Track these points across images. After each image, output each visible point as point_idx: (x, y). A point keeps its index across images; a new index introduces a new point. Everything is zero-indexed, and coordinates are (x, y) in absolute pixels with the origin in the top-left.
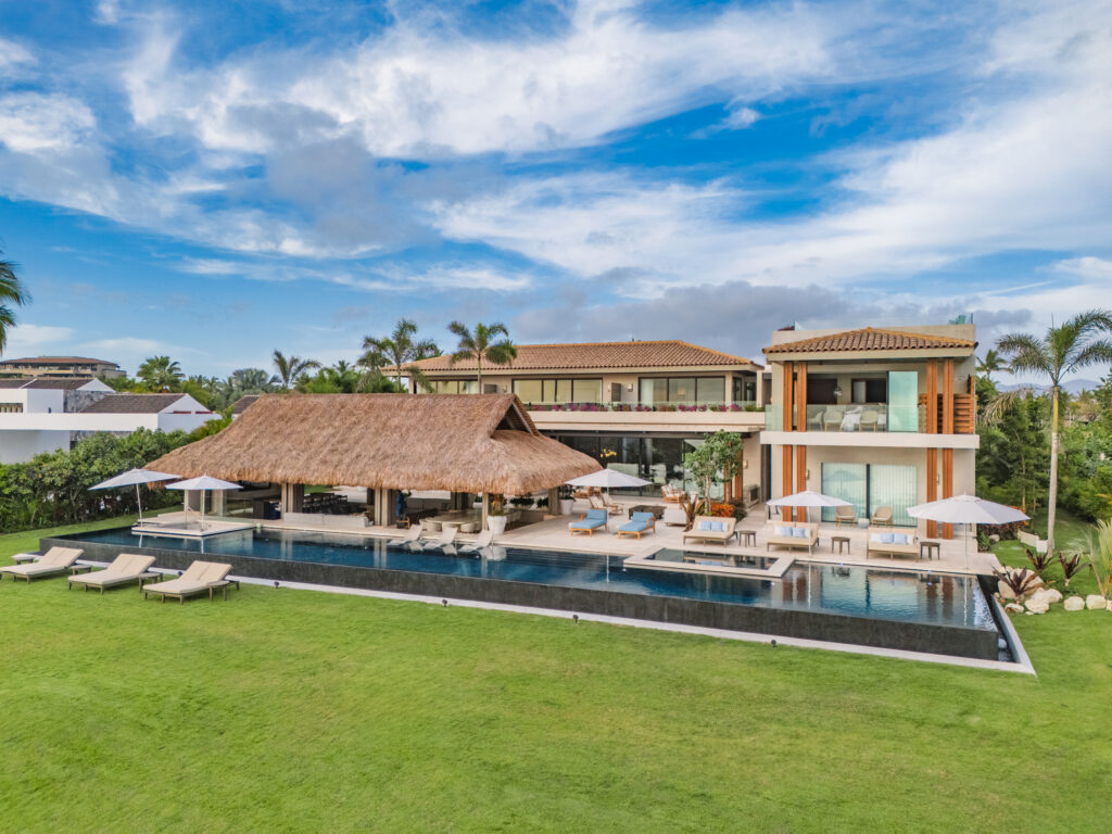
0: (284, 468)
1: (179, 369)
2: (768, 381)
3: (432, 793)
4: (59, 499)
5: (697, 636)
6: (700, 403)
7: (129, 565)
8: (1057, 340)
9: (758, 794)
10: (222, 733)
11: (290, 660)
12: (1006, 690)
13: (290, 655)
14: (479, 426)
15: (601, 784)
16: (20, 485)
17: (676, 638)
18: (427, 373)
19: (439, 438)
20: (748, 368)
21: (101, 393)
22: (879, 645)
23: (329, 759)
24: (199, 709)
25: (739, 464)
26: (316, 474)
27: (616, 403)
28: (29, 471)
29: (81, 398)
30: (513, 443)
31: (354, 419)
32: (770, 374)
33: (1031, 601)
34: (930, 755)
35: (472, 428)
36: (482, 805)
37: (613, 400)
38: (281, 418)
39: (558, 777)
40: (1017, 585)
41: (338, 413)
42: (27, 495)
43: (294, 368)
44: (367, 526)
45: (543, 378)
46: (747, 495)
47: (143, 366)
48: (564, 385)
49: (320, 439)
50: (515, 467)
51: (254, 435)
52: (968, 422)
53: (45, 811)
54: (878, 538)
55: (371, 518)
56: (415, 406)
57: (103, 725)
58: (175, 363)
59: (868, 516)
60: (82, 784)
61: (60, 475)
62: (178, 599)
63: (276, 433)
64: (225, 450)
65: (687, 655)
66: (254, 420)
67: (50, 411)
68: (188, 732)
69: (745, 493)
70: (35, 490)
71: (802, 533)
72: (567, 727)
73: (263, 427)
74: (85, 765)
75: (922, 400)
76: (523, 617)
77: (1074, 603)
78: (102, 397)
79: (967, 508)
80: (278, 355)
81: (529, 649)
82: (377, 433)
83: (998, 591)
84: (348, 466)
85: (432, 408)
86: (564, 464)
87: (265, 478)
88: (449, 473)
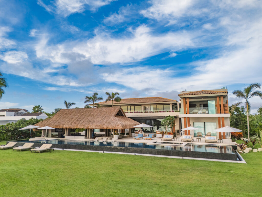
0: (66, 125)
1: (42, 108)
2: (180, 105)
3: (99, 186)
4: (12, 134)
5: (164, 158)
6: (164, 110)
7: (27, 145)
8: (246, 91)
9: (179, 185)
10: (48, 177)
11: (65, 163)
12: (240, 166)
13: (66, 162)
14: (112, 114)
15: (141, 184)
16: (3, 130)
17: (160, 158)
18: (100, 105)
19: (103, 117)
20: (175, 102)
21: (23, 113)
22: (208, 158)
23: (74, 181)
24: (43, 172)
25: (174, 123)
26: (73, 126)
27: (145, 111)
28: (5, 127)
29: (19, 114)
30: (120, 118)
31: (83, 113)
32: (180, 103)
33: (245, 150)
34: (222, 178)
35: (110, 115)
36: (112, 188)
37: (144, 110)
38: (65, 114)
39: (130, 183)
40: (241, 147)
41: (79, 112)
42: (4, 132)
43: (69, 105)
44: (85, 138)
45: (127, 105)
46: (176, 132)
47: (34, 107)
48: (132, 107)
49: (75, 118)
50: (121, 123)
51: (59, 118)
52: (227, 111)
53: (3, 192)
54: (207, 138)
55: (86, 137)
56: (97, 110)
57: (19, 175)
58: (41, 107)
59: (205, 135)
60: (13, 186)
61: (12, 128)
62: (39, 152)
63: (64, 117)
64: (52, 121)
65: (162, 161)
66: (59, 115)
67: (11, 116)
68: (40, 176)
69: (176, 131)
70: (6, 132)
71: (189, 137)
72: (133, 174)
73: (61, 116)
74: (14, 183)
75: (216, 106)
76: (122, 155)
77: (255, 150)
78: (23, 114)
79: (228, 129)
80: (65, 101)
81: (124, 160)
82: (88, 116)
83: (237, 149)
84: (81, 124)
85: (101, 110)
86: (132, 123)
87: (61, 127)
88: (105, 124)
